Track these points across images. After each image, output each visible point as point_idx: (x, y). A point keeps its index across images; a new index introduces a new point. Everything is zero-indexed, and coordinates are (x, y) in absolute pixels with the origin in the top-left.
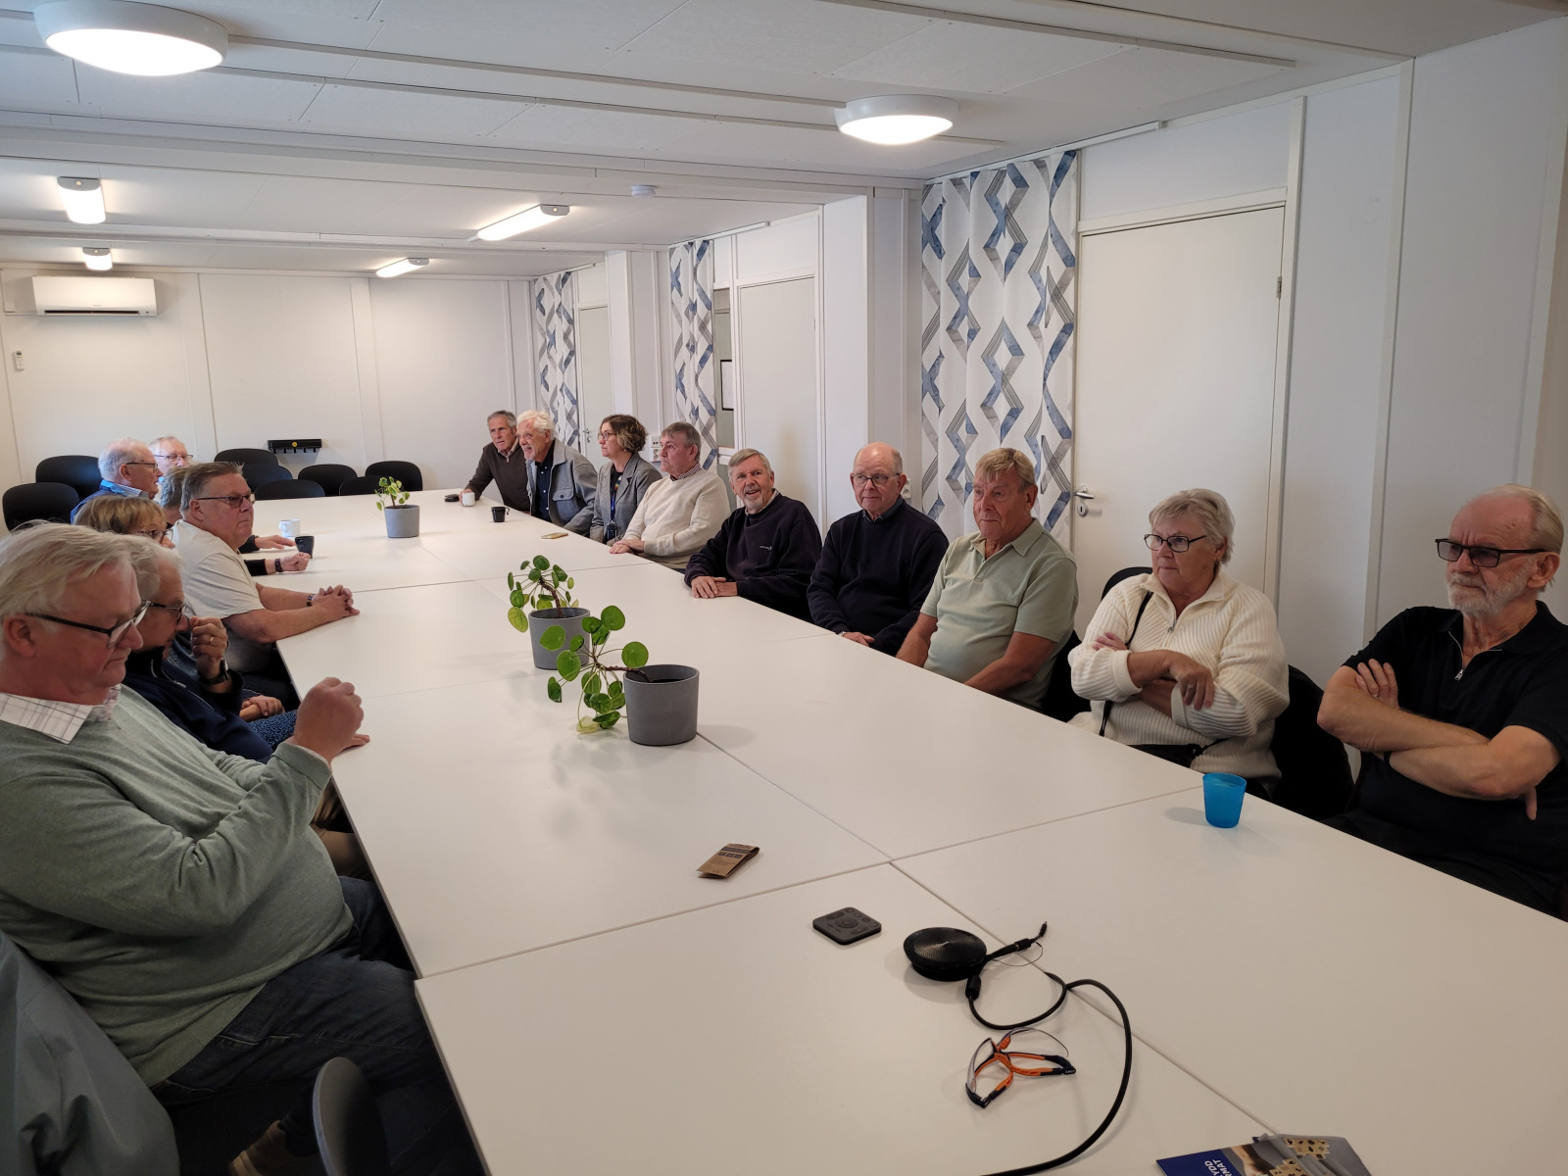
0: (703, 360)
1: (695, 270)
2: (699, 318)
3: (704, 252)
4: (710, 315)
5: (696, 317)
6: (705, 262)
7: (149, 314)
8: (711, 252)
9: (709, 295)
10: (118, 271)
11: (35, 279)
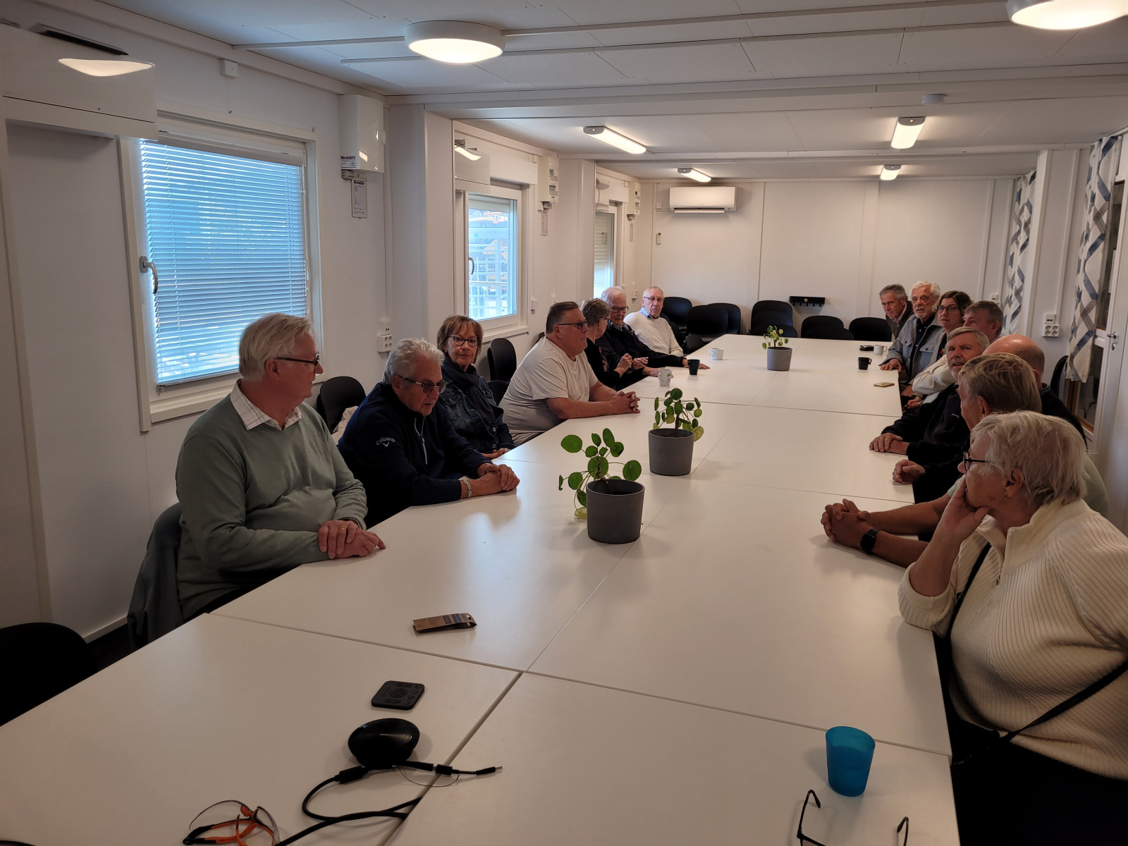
0: (1093, 248)
1: (1099, 163)
2: (1095, 209)
3: (1111, 147)
4: (1107, 206)
5: (1093, 208)
6: (1110, 157)
7: (731, 210)
8: (1118, 145)
9: (1109, 187)
10: (715, 183)
11: (671, 189)
